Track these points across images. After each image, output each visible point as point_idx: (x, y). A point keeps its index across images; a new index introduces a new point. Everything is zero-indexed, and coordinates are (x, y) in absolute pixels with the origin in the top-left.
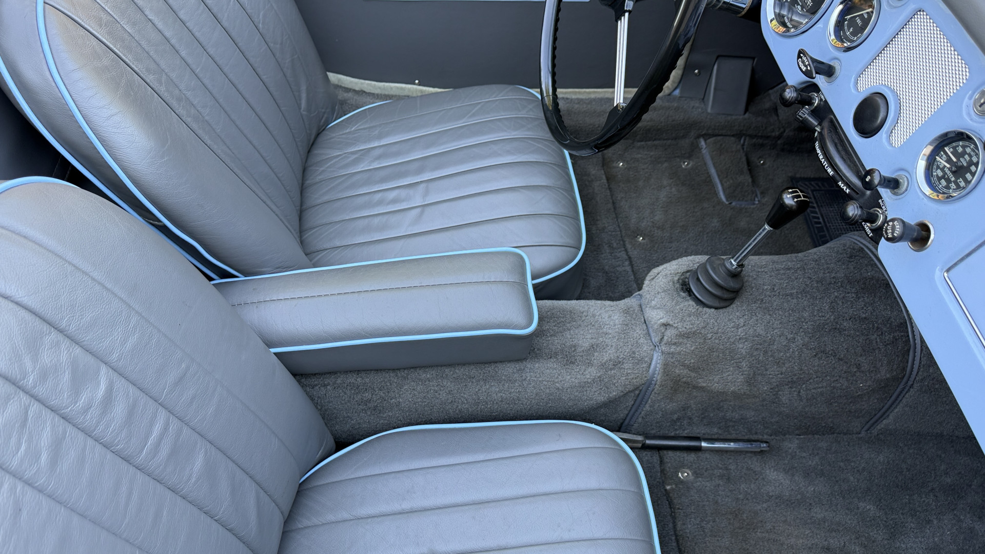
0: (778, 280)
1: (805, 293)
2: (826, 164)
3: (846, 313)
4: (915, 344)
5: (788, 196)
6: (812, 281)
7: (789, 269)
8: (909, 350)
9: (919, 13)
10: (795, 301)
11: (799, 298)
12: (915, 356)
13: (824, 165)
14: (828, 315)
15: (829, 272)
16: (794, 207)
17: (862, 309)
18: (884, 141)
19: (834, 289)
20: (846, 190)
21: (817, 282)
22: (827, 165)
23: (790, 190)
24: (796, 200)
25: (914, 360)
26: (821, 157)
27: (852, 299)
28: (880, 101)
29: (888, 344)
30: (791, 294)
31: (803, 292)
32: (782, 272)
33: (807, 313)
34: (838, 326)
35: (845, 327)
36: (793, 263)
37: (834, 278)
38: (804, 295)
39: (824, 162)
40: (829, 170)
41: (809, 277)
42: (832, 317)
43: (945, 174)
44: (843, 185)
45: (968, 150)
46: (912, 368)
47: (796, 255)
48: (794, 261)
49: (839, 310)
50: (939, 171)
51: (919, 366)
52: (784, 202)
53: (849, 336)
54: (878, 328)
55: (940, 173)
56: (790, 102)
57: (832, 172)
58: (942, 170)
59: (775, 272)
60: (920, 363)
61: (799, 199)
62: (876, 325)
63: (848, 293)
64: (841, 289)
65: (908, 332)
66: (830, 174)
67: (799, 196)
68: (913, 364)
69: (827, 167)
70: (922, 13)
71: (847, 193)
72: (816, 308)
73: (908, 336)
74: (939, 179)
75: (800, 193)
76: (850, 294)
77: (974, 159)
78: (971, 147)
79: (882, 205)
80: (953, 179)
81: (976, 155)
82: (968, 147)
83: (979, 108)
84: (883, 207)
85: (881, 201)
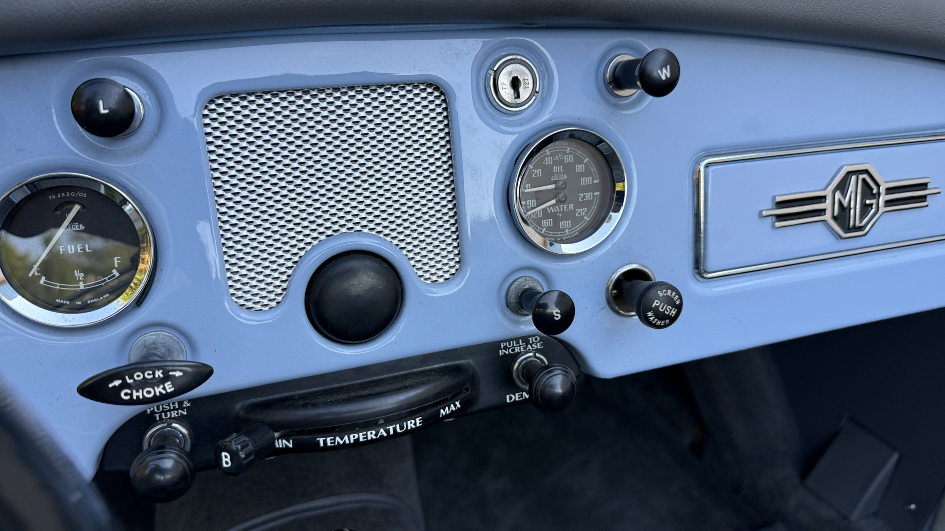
2: (395, 429)
20: (455, 406)
22: (398, 426)
26: (371, 435)
28: (345, 267)
39: (388, 431)
40: (409, 424)
43: (553, 216)
44: (447, 409)
45: (548, 161)
50: (544, 222)
55: (549, 223)
58: (546, 216)
66: (417, 425)
69: (401, 428)
71: (460, 406)
74: (555, 228)
77: (569, 159)
78: (549, 154)
79: (513, 350)
80: (571, 207)
81: (565, 153)
82: (544, 157)
83: (518, 101)
84: (517, 350)
85: (505, 348)
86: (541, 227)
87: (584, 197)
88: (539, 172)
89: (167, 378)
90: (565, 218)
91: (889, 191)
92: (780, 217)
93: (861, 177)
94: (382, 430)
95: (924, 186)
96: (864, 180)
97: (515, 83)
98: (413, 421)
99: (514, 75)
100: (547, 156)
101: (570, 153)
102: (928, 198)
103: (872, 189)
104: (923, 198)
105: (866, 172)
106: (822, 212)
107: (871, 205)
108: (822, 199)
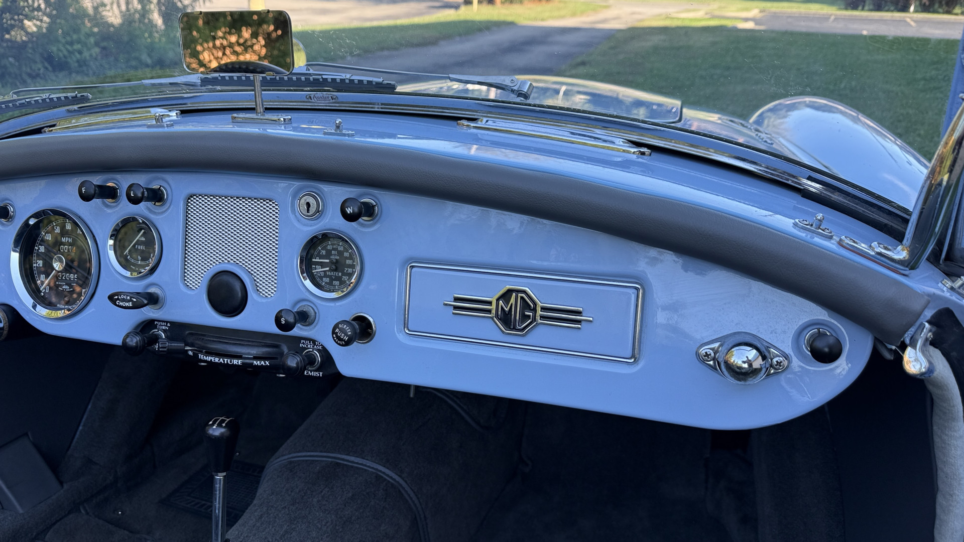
0: (263, 532)
1: (294, 520)
2: (227, 361)
3: (338, 505)
4: (398, 482)
5: (214, 427)
6: (289, 508)
7: (261, 517)
8: (400, 491)
9: (189, 201)
10: (294, 533)
11: (295, 528)
12: (406, 492)
13: (226, 362)
14: (330, 518)
15: (291, 491)
16: (228, 433)
17: (344, 492)
18: (259, 300)
19: (309, 498)
20: (265, 363)
21: (293, 505)
22: (229, 360)
23: (211, 423)
24: (224, 425)
25: (409, 495)
26: (217, 360)
27: (329, 493)
28: (225, 278)
29: (385, 499)
30: (286, 532)
31: (292, 522)
32: (258, 524)
33: (314, 533)
34: (344, 518)
35: (349, 514)
36: (259, 510)
37: (299, 491)
38: (295, 522)
39: (224, 361)
40: (235, 362)
41: (283, 508)
42: (333, 517)
43: (330, 277)
44: (259, 362)
45: (329, 247)
46: (413, 502)
47: (252, 505)
48: (257, 509)
49: (331, 508)
50: (324, 279)
51: (416, 495)
52: (215, 437)
53: (358, 518)
54: (368, 493)
55: (327, 280)
56: (140, 347)
57: (239, 361)
58: (326, 276)
59: (255, 529)
60: (414, 492)
61: (226, 422)
62: (365, 493)
63: (321, 492)
64: (314, 493)
65: (385, 480)
66: (239, 364)
67: (223, 421)
68: (411, 498)
69: (231, 362)
70: (192, 199)
71: (268, 364)
72: (315, 522)
73: (389, 481)
74: (330, 283)
75: (221, 418)
76: (324, 492)
77: (341, 249)
78: (330, 244)
79: (307, 346)
80: (340, 274)
81: (339, 245)
82: (328, 245)
83: (308, 214)
84: (309, 346)
85: (303, 343)
86: (322, 281)
87: (347, 271)
88: (324, 252)
89: (131, 300)
90: (335, 280)
91: (543, 309)
92: (456, 308)
93: (520, 295)
94: (221, 359)
95: (579, 313)
96: (522, 298)
97: (308, 205)
98: (237, 361)
99: (308, 201)
100: (329, 245)
101: (341, 246)
102: (583, 323)
103: (530, 306)
104: (579, 322)
105: (524, 292)
106: (489, 311)
107: (529, 316)
108: (490, 303)
